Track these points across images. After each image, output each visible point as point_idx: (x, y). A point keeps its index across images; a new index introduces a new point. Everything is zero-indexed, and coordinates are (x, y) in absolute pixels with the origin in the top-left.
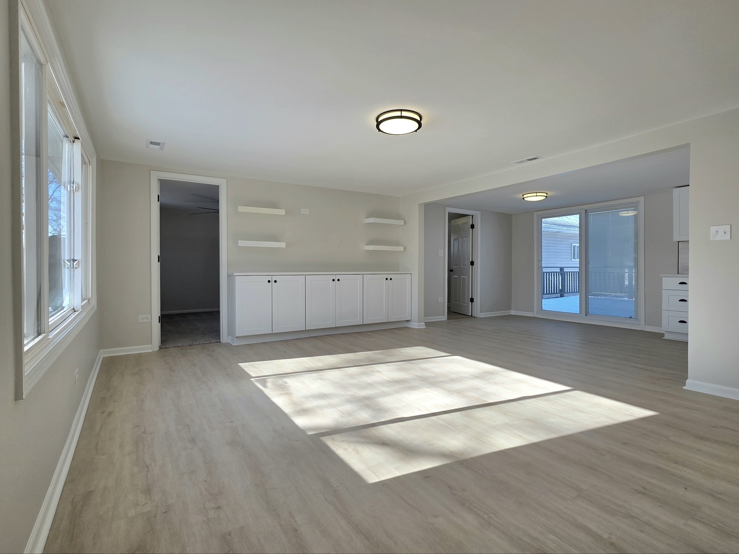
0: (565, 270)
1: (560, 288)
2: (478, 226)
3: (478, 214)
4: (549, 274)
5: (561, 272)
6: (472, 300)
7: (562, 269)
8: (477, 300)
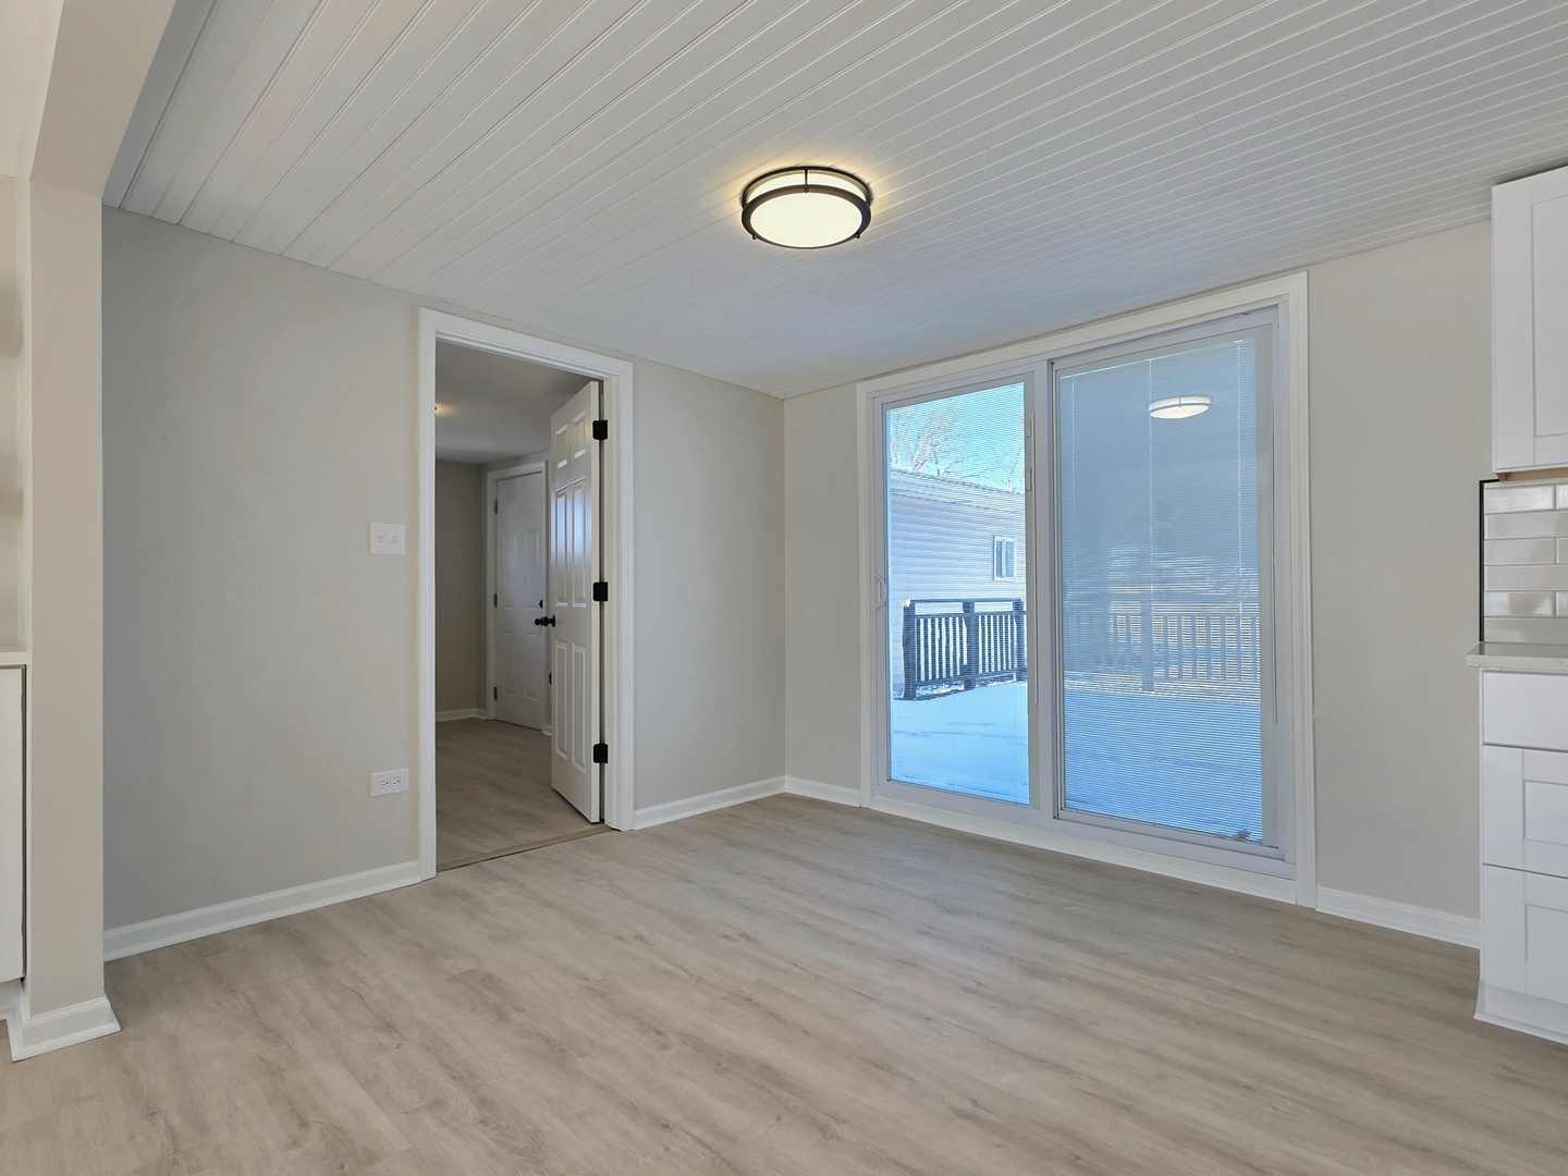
0: (978, 608)
1: (965, 662)
2: (620, 430)
3: (620, 376)
4: (933, 621)
5: (968, 615)
6: (601, 753)
7: (968, 605)
8: (621, 754)
